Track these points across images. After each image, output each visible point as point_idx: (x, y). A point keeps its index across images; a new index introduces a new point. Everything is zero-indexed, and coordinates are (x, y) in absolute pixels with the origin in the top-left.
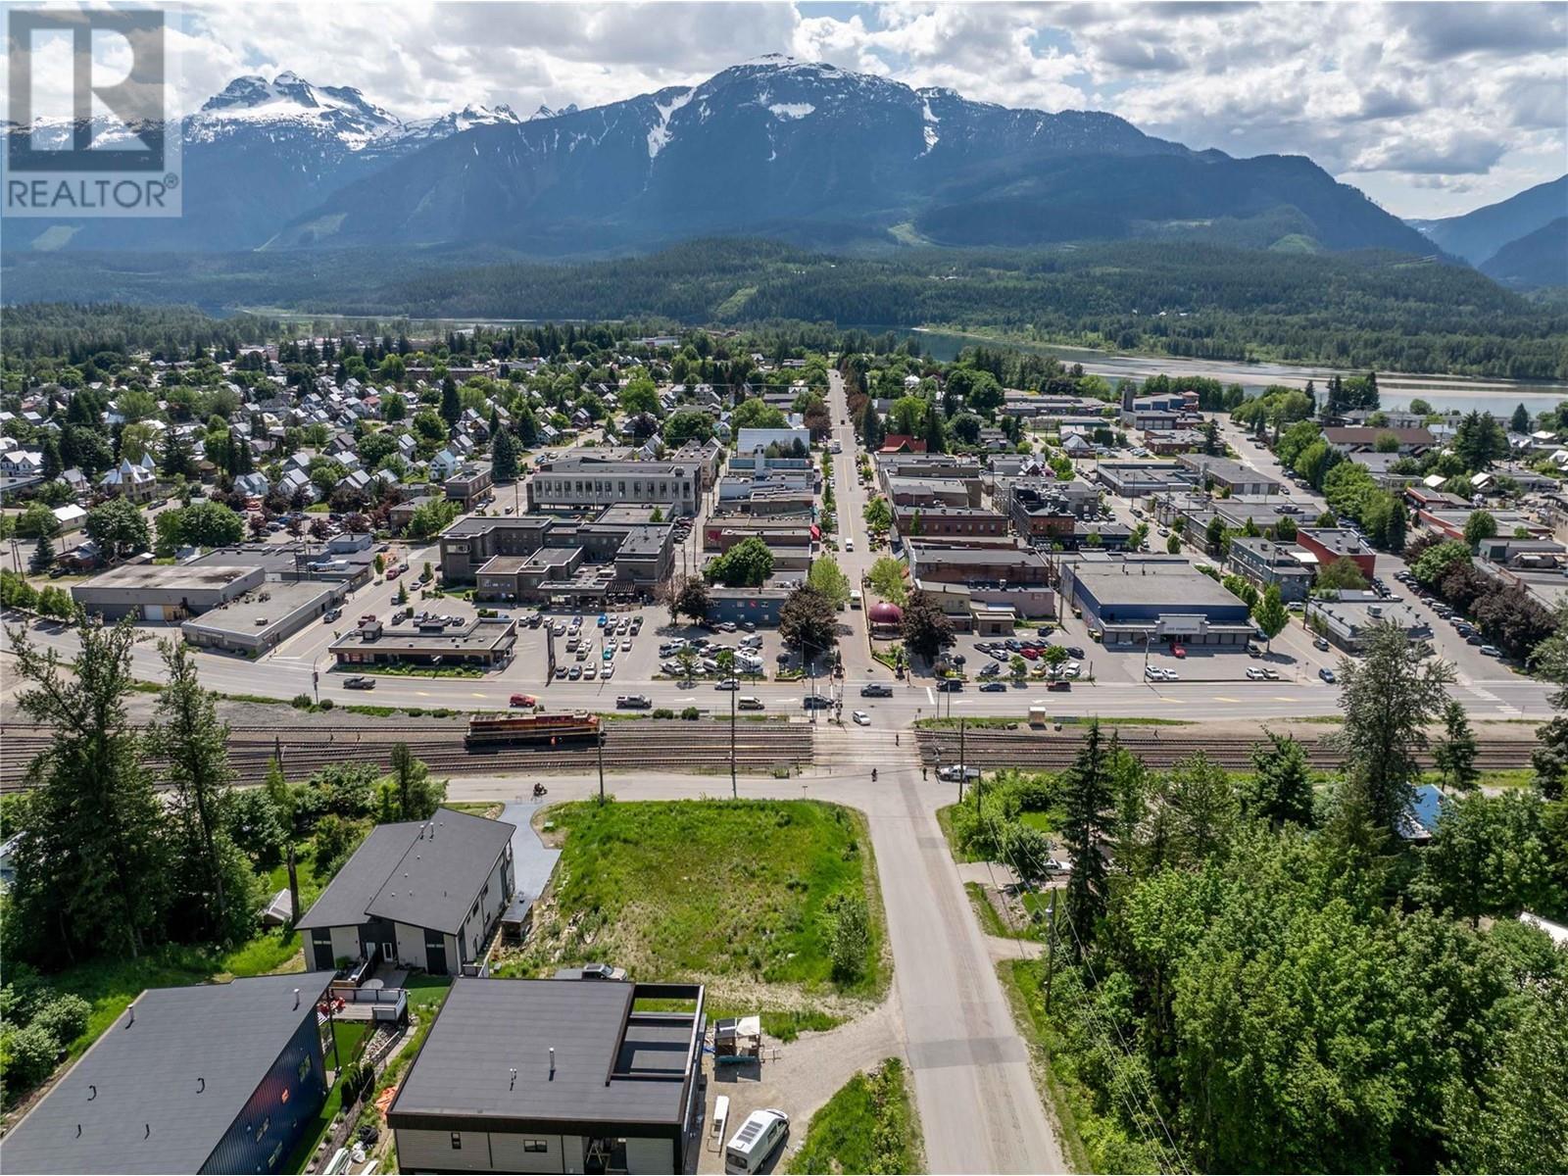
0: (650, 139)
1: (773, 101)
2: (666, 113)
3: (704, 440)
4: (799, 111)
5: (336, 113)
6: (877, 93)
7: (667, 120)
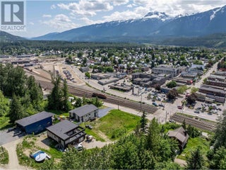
0: (211, 17)
3: (186, 66)
5: (162, 16)
7: (215, 13)
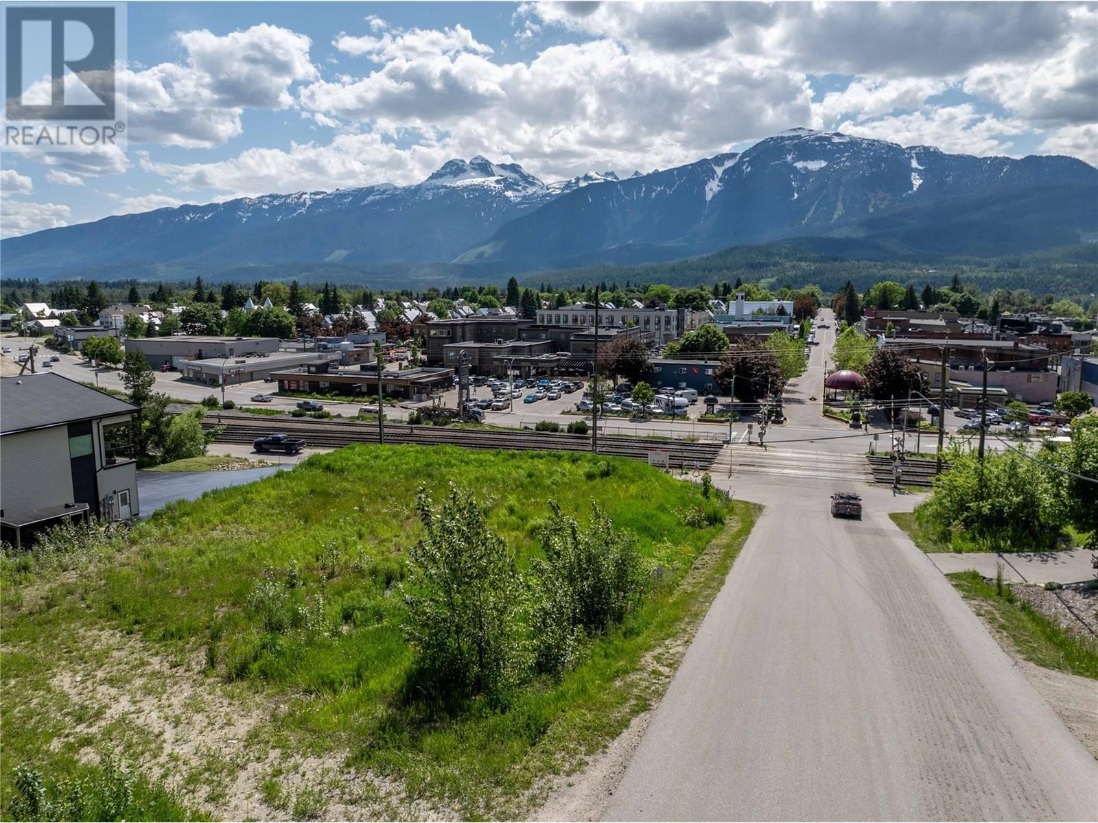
0: (707, 189)
1: (796, 160)
2: (719, 171)
4: (815, 165)
5: (505, 180)
6: (875, 151)
7: (720, 175)
